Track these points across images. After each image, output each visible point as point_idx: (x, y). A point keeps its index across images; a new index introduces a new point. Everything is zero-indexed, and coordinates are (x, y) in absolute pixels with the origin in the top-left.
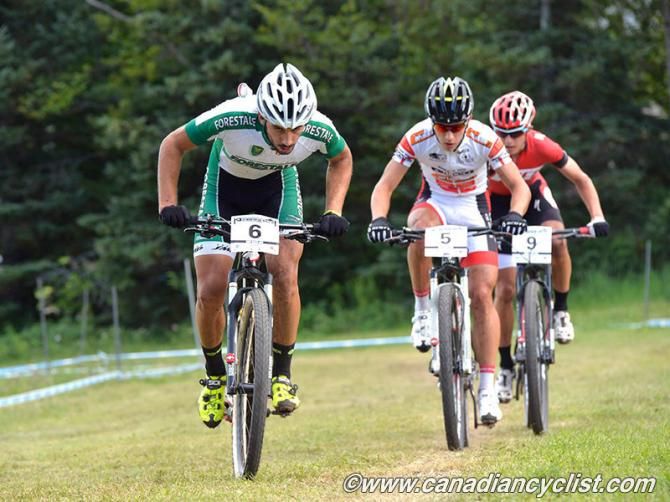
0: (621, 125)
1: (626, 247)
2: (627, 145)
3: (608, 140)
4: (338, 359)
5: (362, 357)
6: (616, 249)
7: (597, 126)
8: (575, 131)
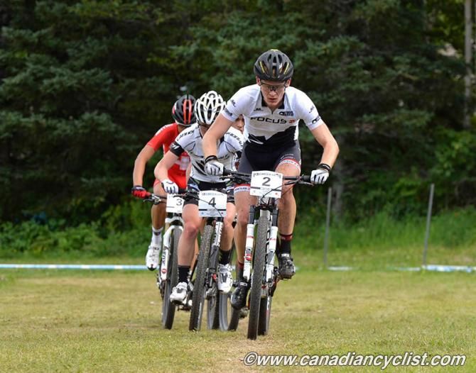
0: (413, 64)
1: (409, 188)
2: (418, 85)
3: (400, 78)
4: (107, 282)
5: (133, 281)
6: (399, 190)
7: (390, 63)
8: (368, 67)
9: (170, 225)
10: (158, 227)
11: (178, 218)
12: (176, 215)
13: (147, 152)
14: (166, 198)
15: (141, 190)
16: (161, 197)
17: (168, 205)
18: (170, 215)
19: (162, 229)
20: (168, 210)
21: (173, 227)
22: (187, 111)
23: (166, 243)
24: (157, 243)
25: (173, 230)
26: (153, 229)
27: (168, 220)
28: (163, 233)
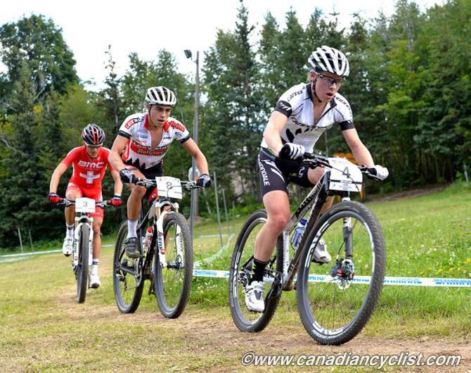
9: (79, 222)
10: (70, 224)
11: (85, 217)
12: (83, 214)
13: (61, 168)
14: (75, 202)
15: (55, 197)
16: (71, 201)
17: (76, 206)
18: (79, 214)
19: (73, 225)
20: (77, 210)
21: (81, 224)
22: (96, 134)
23: (77, 237)
24: (70, 235)
25: (81, 227)
26: (67, 225)
27: (77, 219)
28: (74, 228)
